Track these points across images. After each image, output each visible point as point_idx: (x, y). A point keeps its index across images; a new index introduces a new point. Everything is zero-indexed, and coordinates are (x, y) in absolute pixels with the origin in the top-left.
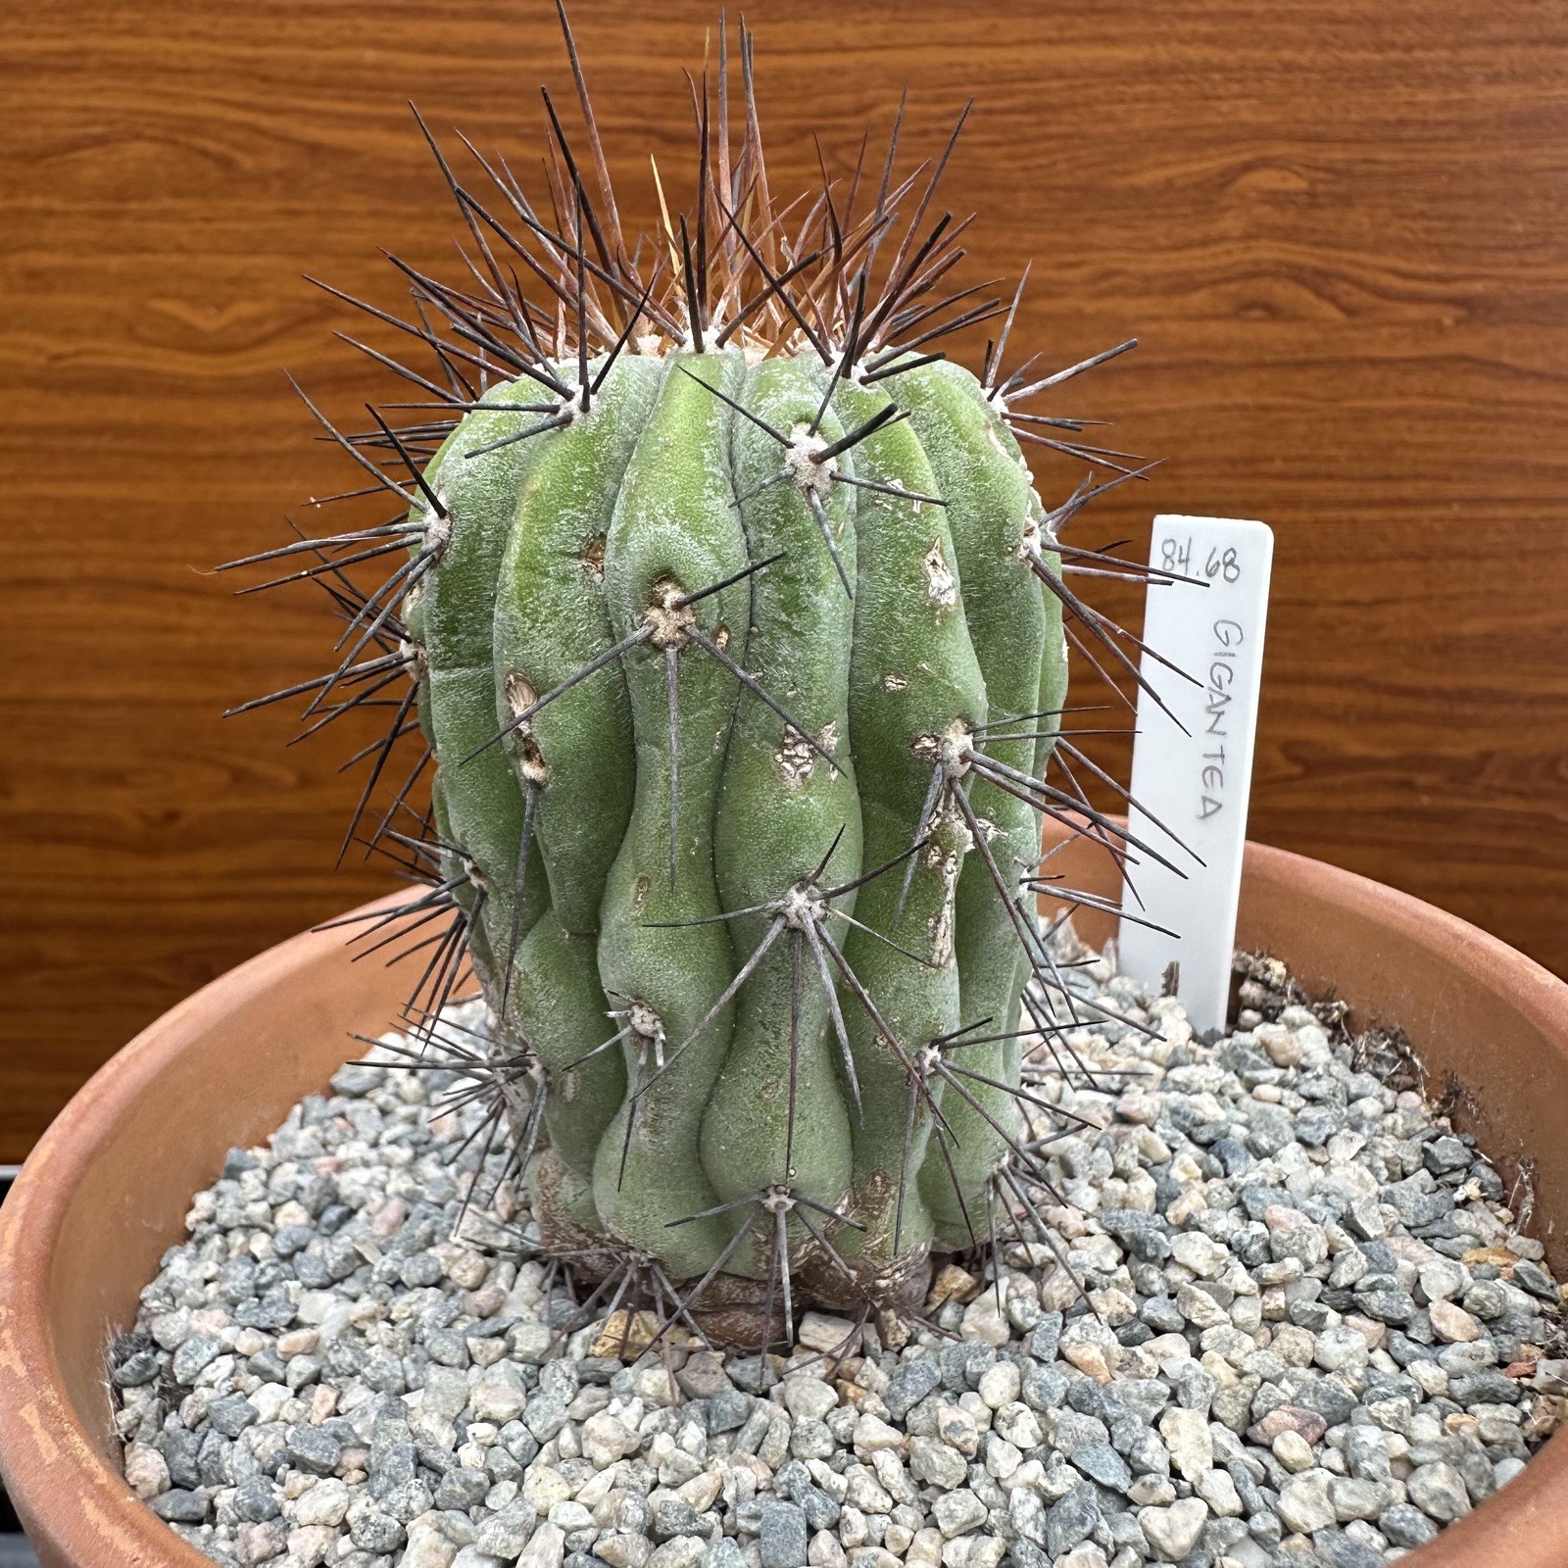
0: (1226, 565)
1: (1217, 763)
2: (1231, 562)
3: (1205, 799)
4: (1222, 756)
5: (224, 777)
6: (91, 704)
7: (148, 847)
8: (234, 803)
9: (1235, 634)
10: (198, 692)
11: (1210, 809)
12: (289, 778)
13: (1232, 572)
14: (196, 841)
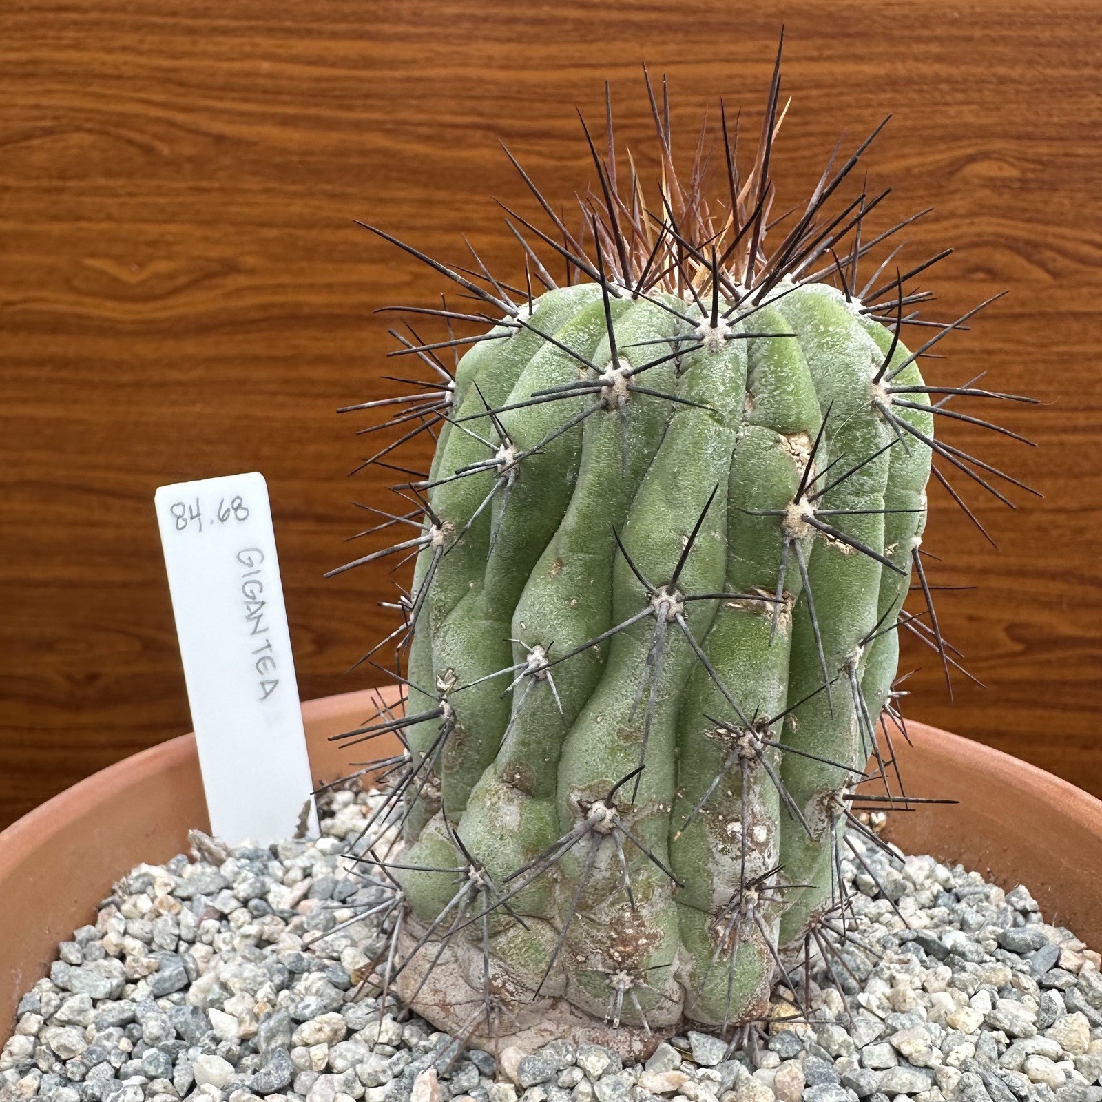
0: (236, 509)
1: (267, 653)
2: (240, 506)
3: (263, 684)
4: (269, 646)
5: (136, 646)
7: (73, 704)
9: (255, 557)
11: (268, 689)
13: (241, 514)
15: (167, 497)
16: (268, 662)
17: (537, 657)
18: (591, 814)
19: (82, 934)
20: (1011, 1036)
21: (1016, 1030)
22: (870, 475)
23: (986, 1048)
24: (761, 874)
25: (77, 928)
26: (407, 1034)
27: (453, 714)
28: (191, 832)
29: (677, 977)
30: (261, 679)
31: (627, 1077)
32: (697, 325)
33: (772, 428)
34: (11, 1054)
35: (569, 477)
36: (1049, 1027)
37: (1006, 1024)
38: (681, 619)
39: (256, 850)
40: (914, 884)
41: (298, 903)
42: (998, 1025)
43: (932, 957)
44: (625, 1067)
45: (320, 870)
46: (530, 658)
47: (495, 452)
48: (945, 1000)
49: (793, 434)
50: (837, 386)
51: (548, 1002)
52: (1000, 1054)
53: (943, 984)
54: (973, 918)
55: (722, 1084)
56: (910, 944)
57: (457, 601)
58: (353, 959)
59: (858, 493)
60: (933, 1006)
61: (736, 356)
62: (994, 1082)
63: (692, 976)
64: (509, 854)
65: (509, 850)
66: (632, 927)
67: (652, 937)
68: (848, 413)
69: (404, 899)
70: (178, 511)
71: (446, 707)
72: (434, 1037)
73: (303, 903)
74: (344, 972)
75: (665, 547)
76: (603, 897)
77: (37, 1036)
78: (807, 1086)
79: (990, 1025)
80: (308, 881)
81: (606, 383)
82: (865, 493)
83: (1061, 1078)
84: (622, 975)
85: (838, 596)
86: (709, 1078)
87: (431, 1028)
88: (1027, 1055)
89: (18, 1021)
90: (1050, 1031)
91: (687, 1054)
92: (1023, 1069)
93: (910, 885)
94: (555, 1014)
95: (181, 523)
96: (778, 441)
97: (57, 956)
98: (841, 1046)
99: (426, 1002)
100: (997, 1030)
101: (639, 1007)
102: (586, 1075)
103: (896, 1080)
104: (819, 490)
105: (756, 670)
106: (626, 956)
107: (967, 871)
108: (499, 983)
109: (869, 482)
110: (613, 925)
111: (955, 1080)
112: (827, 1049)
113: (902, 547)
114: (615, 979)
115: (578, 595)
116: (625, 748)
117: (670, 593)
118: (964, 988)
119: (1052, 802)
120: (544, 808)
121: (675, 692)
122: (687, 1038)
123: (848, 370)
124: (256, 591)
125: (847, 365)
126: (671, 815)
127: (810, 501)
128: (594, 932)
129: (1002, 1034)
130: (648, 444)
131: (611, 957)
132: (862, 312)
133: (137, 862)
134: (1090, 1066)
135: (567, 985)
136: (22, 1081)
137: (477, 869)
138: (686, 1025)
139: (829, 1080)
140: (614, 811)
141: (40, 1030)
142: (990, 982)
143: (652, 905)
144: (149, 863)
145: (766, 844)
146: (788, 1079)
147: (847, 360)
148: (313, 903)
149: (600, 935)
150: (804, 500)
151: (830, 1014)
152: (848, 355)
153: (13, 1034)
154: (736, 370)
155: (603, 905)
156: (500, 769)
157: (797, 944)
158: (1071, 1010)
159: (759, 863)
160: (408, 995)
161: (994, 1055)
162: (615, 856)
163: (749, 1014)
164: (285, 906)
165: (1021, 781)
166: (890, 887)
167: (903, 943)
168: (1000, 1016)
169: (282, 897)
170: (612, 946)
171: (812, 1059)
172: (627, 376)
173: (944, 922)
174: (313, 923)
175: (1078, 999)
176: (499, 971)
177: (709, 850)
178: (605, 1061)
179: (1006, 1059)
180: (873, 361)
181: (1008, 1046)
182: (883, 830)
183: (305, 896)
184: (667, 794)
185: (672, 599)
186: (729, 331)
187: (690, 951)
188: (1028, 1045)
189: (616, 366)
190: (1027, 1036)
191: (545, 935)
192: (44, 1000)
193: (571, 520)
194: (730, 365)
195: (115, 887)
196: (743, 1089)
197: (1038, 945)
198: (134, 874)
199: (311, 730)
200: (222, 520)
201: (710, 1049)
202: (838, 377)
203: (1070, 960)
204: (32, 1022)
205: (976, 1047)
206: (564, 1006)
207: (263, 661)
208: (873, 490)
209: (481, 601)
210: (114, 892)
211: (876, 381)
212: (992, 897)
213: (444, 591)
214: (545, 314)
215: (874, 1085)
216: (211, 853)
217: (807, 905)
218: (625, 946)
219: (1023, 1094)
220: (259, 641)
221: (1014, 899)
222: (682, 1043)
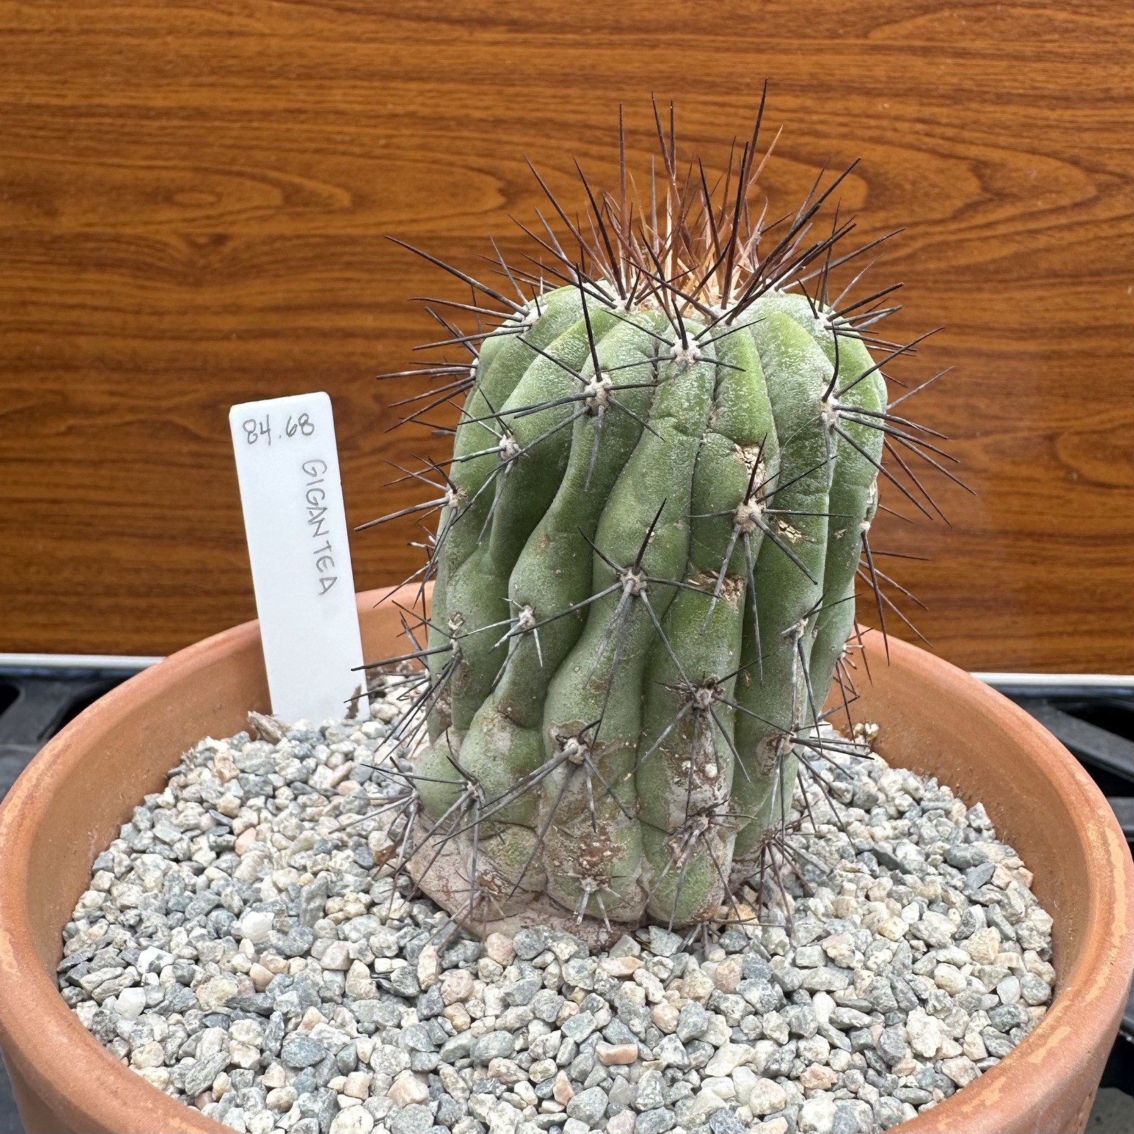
0: (302, 425)
1: (327, 553)
2: (306, 422)
3: (322, 581)
4: (329, 547)
5: (276, 197)
6: (146, 113)
7: (192, 277)
8: (283, 226)
9: (319, 467)
10: (257, 102)
11: (327, 584)
12: (344, 198)
13: (307, 429)
14: (239, 270)
15: (239, 414)
16: (328, 561)
17: (526, 614)
18: (567, 748)
19: (151, 799)
20: (929, 946)
21: (932, 941)
22: (816, 478)
23: (901, 956)
24: (710, 803)
25: (148, 793)
26: (415, 911)
27: (460, 650)
28: (250, 714)
29: (639, 882)
30: (320, 575)
31: (590, 963)
32: (672, 345)
33: (730, 437)
34: (84, 906)
35: (561, 464)
36: (966, 938)
37: (925, 935)
38: (644, 594)
39: (307, 732)
40: (887, 796)
41: (338, 783)
42: (918, 934)
43: (883, 868)
44: (591, 954)
45: (362, 754)
46: (521, 615)
47: (499, 439)
48: (880, 908)
49: (746, 445)
50: (790, 402)
51: (530, 896)
52: (914, 961)
53: (884, 893)
54: (928, 831)
55: (672, 971)
56: (866, 854)
57: (467, 555)
58: (379, 841)
59: (806, 492)
60: (870, 913)
61: (703, 375)
62: (900, 985)
63: (652, 883)
64: (499, 774)
65: (499, 770)
66: (599, 841)
67: (616, 851)
68: (799, 425)
69: (418, 798)
70: (250, 427)
71: (455, 645)
72: (438, 915)
73: (343, 784)
74: (370, 854)
75: (632, 535)
76: (576, 815)
77: (109, 891)
78: (744, 978)
79: (912, 935)
80: (349, 764)
81: (589, 395)
82: (813, 493)
83: (963, 984)
84: (589, 880)
85: (784, 578)
86: (662, 964)
87: (436, 907)
88: (938, 962)
89: (93, 876)
90: (965, 942)
91: (645, 946)
92: (931, 975)
93: (881, 797)
94: (537, 905)
95: (252, 438)
96: (735, 450)
97: (128, 819)
98: (777, 945)
99: (431, 885)
100: (918, 939)
101: (602, 907)
102: (556, 959)
103: (817, 979)
104: (767, 492)
105: (707, 638)
106: (593, 865)
107: (939, 785)
108: (488, 878)
109: (814, 484)
110: (584, 838)
111: (867, 982)
112: (766, 947)
113: (851, 532)
114: (584, 882)
115: (563, 566)
116: (596, 696)
117: (635, 573)
118: (899, 900)
119: (1011, 733)
120: (532, 737)
121: (641, 652)
122: (648, 932)
123: (801, 389)
124: (319, 499)
125: (800, 385)
126: (637, 750)
127: (758, 502)
128: (567, 843)
129: (921, 942)
130: (625, 445)
131: (581, 864)
132: (827, 328)
133: (203, 736)
134: (990, 976)
135: (547, 882)
136: (91, 930)
137: (474, 784)
138: (648, 921)
139: (760, 974)
140: (585, 747)
141: (112, 885)
142: (923, 895)
143: (618, 823)
144: (215, 738)
145: (716, 778)
146: (727, 972)
147: (801, 380)
148: (353, 785)
149: (572, 846)
150: (752, 502)
151: (780, 915)
152: (802, 375)
153: (88, 889)
154: (701, 387)
155: (576, 821)
156: (497, 700)
157: (753, 856)
158: (990, 924)
159: (709, 794)
160: (417, 877)
161: (908, 962)
162: (585, 783)
163: (700, 916)
164: (326, 785)
165: (989, 710)
166: (863, 798)
167: (859, 853)
168: (922, 927)
169: (325, 778)
170: (582, 856)
171: (752, 955)
172: (607, 390)
173: (904, 835)
174: (348, 807)
175: (997, 914)
176: (489, 867)
177: (667, 781)
178: (573, 948)
179: (918, 965)
180: (824, 380)
181: (925, 953)
182: (875, 739)
183: (346, 777)
184: (634, 733)
185: (637, 579)
186: (698, 353)
187: (650, 861)
188: (942, 955)
189: (599, 379)
190: (942, 946)
191: (529, 841)
192: (117, 860)
193: (556, 505)
194: (696, 384)
195: (183, 757)
196: (688, 979)
197: (978, 861)
198: (201, 747)
199: (366, 620)
200: (290, 435)
201: (666, 943)
202: (792, 393)
203: (1001, 877)
204: (104, 879)
205: (894, 955)
206: (545, 900)
207: (323, 560)
208: (818, 491)
209: (487, 558)
210: (182, 761)
211: (825, 399)
212: (954, 813)
213: (457, 546)
214: (551, 316)
215: (797, 983)
216: (268, 733)
217: (760, 826)
218: (592, 856)
219: (924, 997)
220: (320, 542)
221: (972, 817)
222: (644, 937)
